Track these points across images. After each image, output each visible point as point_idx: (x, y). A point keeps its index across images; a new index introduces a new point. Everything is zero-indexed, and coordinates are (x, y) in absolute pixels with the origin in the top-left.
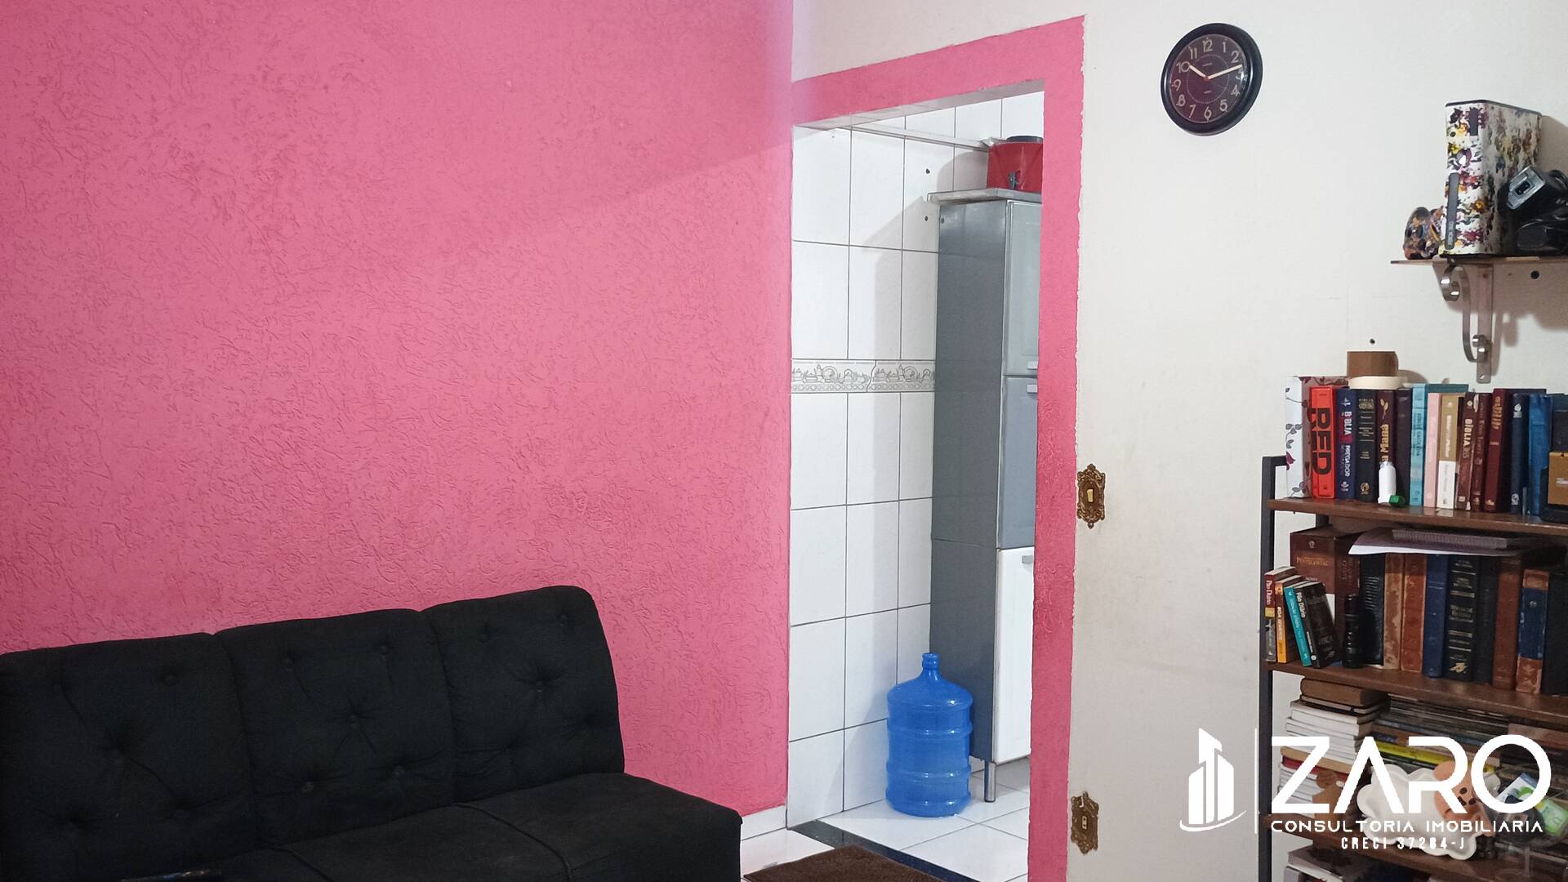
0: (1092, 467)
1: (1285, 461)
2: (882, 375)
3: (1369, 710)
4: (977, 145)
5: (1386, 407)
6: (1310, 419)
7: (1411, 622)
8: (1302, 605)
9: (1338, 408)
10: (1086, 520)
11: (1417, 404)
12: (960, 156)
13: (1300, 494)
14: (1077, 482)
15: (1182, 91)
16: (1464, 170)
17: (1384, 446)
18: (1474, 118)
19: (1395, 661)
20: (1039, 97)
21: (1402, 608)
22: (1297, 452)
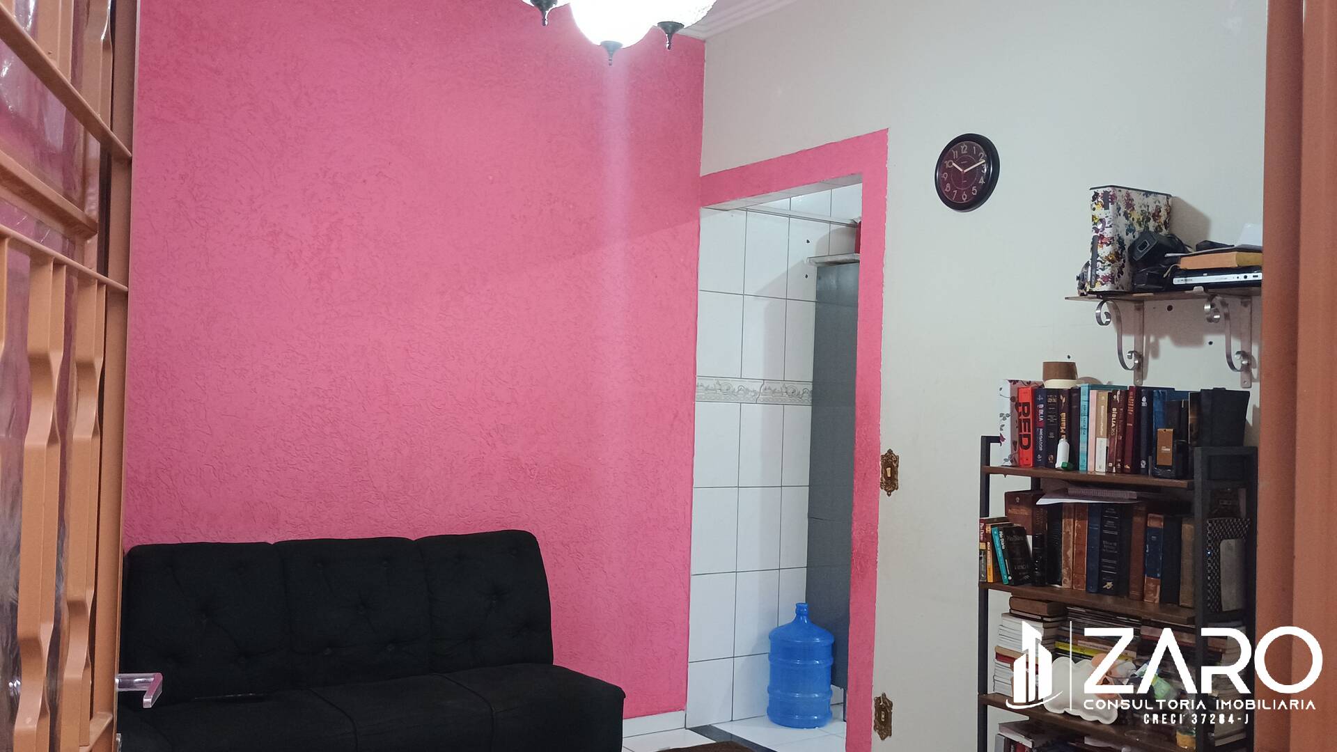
0: (890, 452)
1: (998, 439)
2: (768, 391)
3: (1053, 620)
4: (849, 222)
5: (1064, 401)
6: (1017, 410)
7: (1078, 554)
8: (1002, 540)
9: (1035, 403)
10: (886, 490)
11: (1083, 398)
12: (834, 231)
13: (1009, 463)
14: (880, 462)
15: (949, 181)
16: (1102, 233)
17: (1063, 428)
18: (1106, 198)
19: (1069, 581)
20: (860, 186)
21: (1073, 543)
22: (1007, 434)
